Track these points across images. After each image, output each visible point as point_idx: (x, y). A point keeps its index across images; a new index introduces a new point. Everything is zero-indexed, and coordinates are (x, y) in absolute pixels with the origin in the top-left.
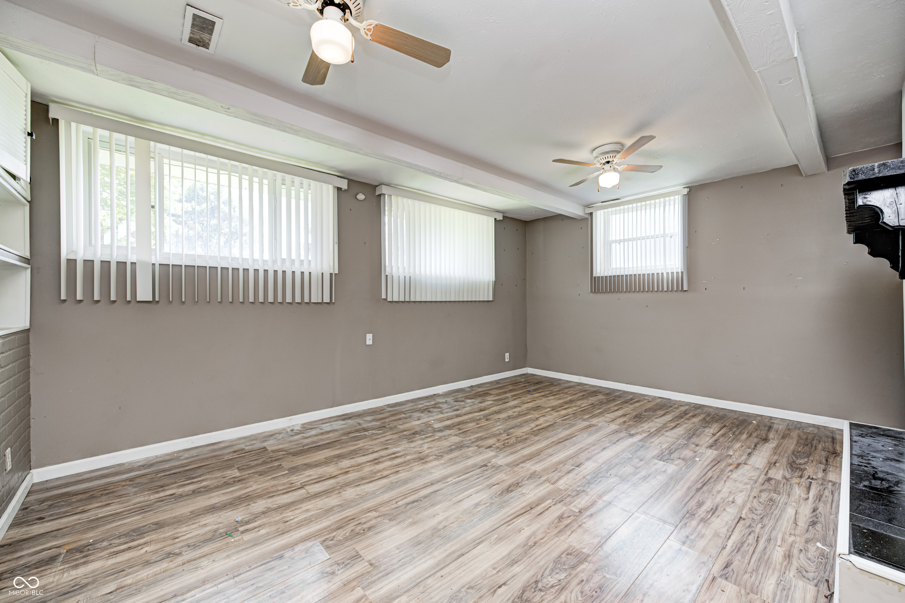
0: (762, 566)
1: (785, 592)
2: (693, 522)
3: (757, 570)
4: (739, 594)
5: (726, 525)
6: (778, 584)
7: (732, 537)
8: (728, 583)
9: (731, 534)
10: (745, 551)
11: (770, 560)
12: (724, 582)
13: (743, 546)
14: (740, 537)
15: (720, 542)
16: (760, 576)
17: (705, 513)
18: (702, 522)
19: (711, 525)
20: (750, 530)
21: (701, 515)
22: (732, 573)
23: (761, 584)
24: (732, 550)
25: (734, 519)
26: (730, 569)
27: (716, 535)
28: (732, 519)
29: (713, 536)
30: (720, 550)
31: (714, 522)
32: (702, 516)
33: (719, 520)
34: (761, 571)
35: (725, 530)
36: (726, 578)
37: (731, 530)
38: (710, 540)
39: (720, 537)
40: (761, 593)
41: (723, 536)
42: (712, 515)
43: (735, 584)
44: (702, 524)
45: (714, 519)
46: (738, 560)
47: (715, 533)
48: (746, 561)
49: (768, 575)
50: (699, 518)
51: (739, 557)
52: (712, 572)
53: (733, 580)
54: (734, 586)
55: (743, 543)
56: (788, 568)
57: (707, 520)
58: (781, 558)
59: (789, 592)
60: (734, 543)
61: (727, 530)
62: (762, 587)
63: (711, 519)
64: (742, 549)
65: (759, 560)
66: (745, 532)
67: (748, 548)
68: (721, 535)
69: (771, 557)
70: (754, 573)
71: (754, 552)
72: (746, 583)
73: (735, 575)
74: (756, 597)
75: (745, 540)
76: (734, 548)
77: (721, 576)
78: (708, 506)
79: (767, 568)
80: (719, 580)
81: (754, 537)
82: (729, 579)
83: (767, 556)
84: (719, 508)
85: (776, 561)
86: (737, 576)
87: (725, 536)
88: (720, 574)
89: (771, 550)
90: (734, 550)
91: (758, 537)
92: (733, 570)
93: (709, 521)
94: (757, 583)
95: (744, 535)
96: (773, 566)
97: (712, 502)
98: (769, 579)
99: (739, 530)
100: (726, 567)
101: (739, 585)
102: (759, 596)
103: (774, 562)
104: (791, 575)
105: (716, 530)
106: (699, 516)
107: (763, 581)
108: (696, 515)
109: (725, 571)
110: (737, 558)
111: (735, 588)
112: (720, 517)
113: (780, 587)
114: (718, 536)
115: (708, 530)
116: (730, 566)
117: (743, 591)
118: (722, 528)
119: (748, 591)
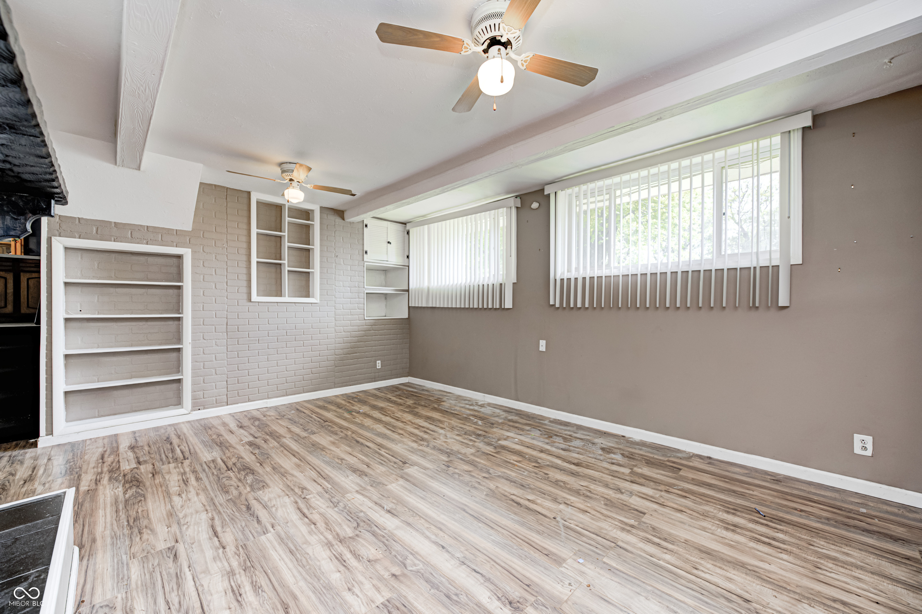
0: (148, 581)
1: (120, 577)
2: (237, 563)
3: (151, 574)
4: (153, 548)
5: (209, 590)
6: (128, 578)
7: (193, 583)
8: (166, 547)
9: (195, 585)
10: (171, 580)
11: (144, 593)
12: (169, 545)
13: (177, 584)
14: (186, 590)
15: (198, 569)
16: (146, 572)
17: (239, 582)
18: (230, 571)
19: (221, 576)
20: (182, 608)
21: (240, 576)
22: (168, 555)
23: (142, 567)
24: (183, 571)
25: (208, 606)
26: (172, 556)
27: (206, 571)
28: (211, 604)
29: (207, 568)
30: (191, 562)
31: (222, 581)
32: (238, 576)
33: (221, 589)
34: (148, 576)
35: (205, 582)
36: (169, 548)
37: (200, 589)
38: (206, 562)
39: (201, 573)
40: (139, 561)
41: (201, 576)
42: (232, 587)
43: (161, 551)
44: (228, 569)
45: (225, 585)
46: (171, 568)
47: (209, 573)
48: (164, 573)
49: (140, 578)
50: (237, 571)
51: (172, 571)
52: (182, 543)
53: (164, 552)
54: (160, 549)
55: (179, 585)
56: (125, 601)
57: (229, 577)
58: (135, 606)
59: (118, 580)
60: (186, 579)
61: (202, 586)
62: (140, 565)
63: (227, 581)
64: (175, 580)
65: (154, 584)
66: (185, 601)
67: (171, 586)
68: (203, 575)
69: (145, 597)
70: (152, 570)
71: (163, 587)
72: (154, 558)
73: (165, 556)
74: (141, 556)
75: (179, 592)
76: (182, 575)
77: (174, 546)
78: (248, 593)
79: (144, 584)
80: (173, 544)
81: (173, 605)
82: (167, 550)
83: (149, 595)
84: (236, 604)
85: (139, 597)
86: (163, 557)
87: (199, 577)
88: (175, 547)
89: (148, 606)
90: (180, 573)
91: (169, 608)
92: (169, 557)
93: (226, 578)
94: (146, 565)
95: (184, 595)
96: (139, 590)
97: (250, 604)
98: (138, 576)
99: (193, 598)
100: (175, 555)
101: (158, 552)
102: (139, 558)
103: (140, 595)
104: (119, 596)
105: (211, 575)
106: (239, 573)
107: (142, 570)
108: (243, 572)
109: (174, 552)
110: (173, 568)
111: (158, 549)
112: (223, 593)
113: (126, 577)
114: (204, 572)
115: (217, 568)
116: (174, 558)
117: (153, 551)
118: (210, 583)
119: (149, 554)
